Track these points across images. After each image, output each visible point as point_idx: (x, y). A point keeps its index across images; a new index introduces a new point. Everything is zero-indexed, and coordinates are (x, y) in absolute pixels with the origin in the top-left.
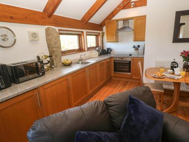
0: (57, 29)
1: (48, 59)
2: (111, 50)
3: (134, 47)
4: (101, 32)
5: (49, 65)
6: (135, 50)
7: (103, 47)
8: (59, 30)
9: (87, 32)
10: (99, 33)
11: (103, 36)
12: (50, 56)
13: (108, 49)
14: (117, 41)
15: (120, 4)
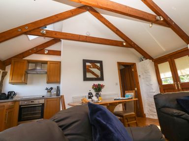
2: (15, 94)
3: (47, 89)
6: (48, 92)
14: (25, 83)
15: (33, 48)
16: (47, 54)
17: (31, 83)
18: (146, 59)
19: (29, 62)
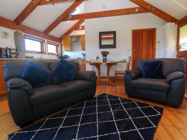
0: (23, 34)
1: (15, 51)
2: (68, 57)
3: (83, 54)
4: (60, 44)
5: (15, 55)
7: (61, 55)
8: (25, 35)
9: (48, 41)
10: (59, 45)
11: (61, 47)
12: (16, 50)
13: (66, 56)
14: (72, 50)
16: (81, 29)
17: (75, 51)
18: (168, 22)
19: (72, 37)
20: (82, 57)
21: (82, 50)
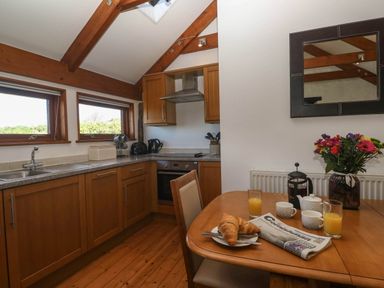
3: (209, 136)
4: (136, 104)
6: (212, 143)
9: (78, 94)
11: (141, 113)
13: (152, 142)
15: (176, 42)
16: (205, 47)
20: (204, 146)
21: (207, 121)
